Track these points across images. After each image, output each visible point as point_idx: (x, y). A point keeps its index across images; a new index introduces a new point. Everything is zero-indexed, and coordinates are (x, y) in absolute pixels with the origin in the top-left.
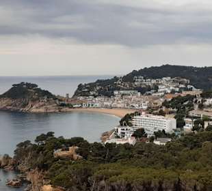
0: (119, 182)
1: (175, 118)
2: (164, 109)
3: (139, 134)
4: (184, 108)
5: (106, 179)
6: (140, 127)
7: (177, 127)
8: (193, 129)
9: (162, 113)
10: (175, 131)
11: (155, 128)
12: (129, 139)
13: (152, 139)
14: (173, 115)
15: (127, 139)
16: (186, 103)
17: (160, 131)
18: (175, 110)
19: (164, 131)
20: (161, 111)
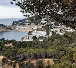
0: (26, 54)
1: (46, 32)
2: (42, 29)
3: (34, 37)
4: (49, 28)
5: (22, 53)
6: (34, 35)
7: (47, 35)
8: (52, 35)
9: (42, 30)
10: (46, 36)
11: (40, 36)
13: (38, 39)
14: (45, 31)
15: (30, 40)
16: (50, 27)
17: (41, 36)
18: (46, 29)
19: (42, 36)
20: (41, 30)
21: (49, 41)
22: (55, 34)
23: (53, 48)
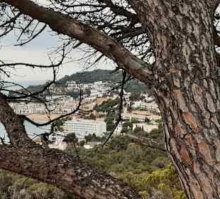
1: (105, 121)
2: (94, 113)
3: (70, 138)
4: (114, 111)
6: (72, 132)
7: (107, 130)
8: (122, 132)
9: (93, 117)
10: (105, 134)
11: (86, 132)
12: (60, 144)
13: (82, 143)
14: (103, 119)
15: (58, 144)
16: (116, 106)
17: (90, 135)
18: (106, 113)
19: (94, 134)
20: (92, 115)
21: (113, 149)
22: (132, 129)
23: (121, 171)
